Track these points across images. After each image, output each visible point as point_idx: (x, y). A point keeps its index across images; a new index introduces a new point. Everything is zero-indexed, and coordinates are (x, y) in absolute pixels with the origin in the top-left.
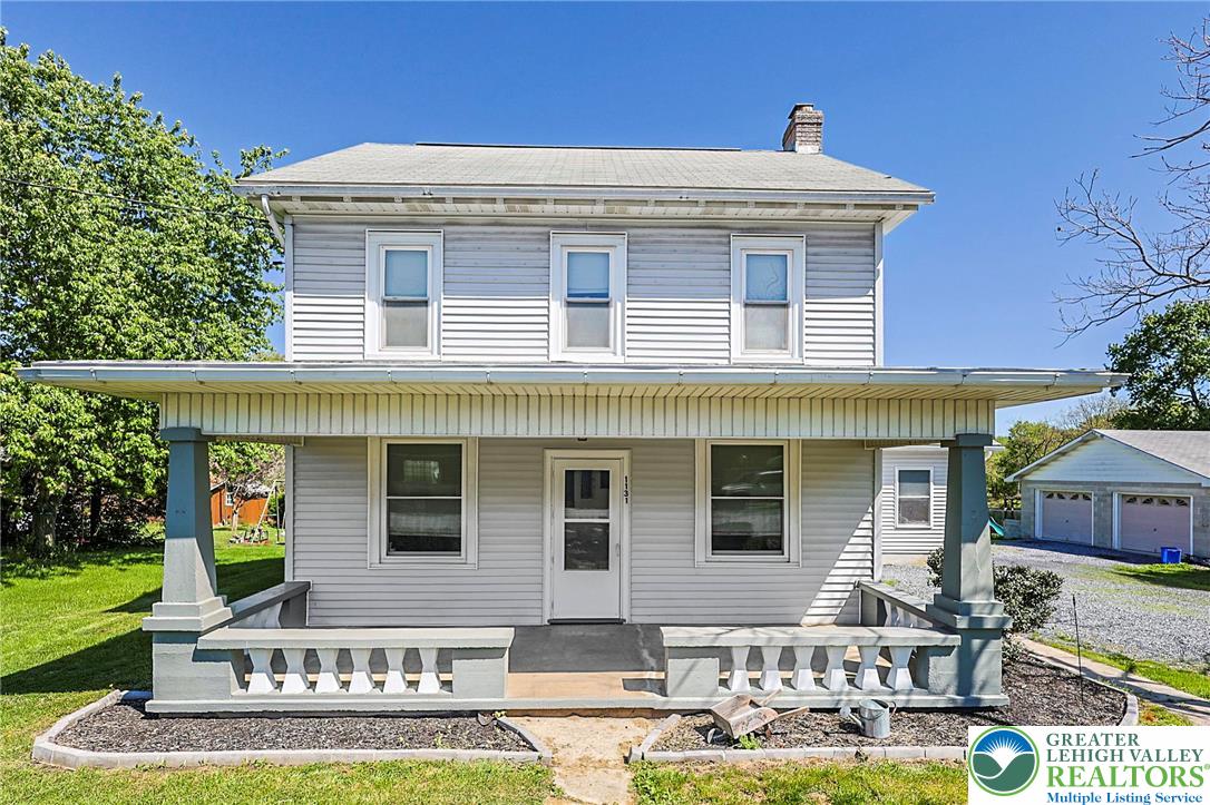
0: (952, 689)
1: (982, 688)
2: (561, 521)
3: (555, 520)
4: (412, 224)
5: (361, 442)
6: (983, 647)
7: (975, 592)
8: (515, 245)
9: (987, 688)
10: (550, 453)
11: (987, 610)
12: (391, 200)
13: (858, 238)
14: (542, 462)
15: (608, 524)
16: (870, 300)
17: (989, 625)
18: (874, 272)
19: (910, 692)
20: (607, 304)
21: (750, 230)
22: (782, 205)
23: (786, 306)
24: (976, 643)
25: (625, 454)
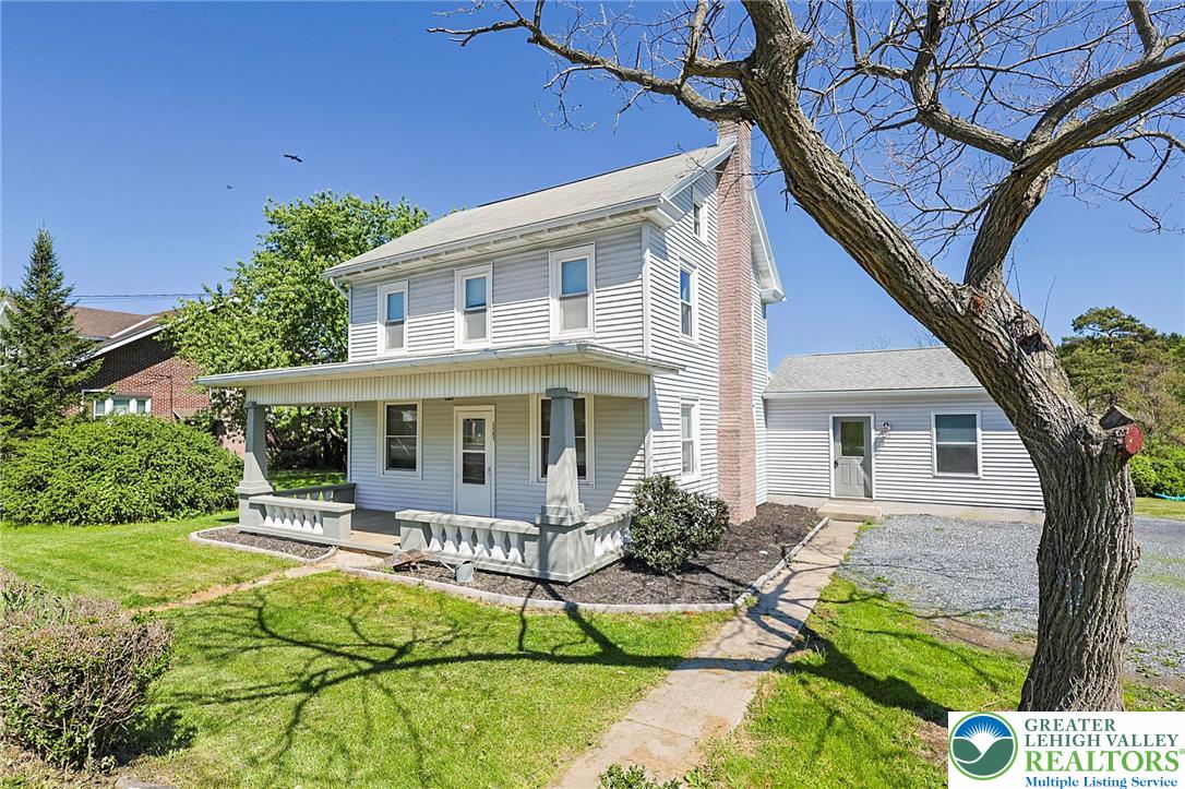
0: (536, 565)
1: (554, 566)
2: (461, 451)
3: (459, 451)
4: (396, 277)
5: (374, 404)
6: (554, 538)
7: (553, 499)
8: (438, 281)
9: (557, 567)
10: (456, 408)
11: (556, 512)
12: (377, 268)
13: (632, 236)
14: (452, 414)
15: (484, 454)
16: (639, 282)
17: (552, 523)
18: (642, 261)
19: (513, 564)
20: (485, 310)
21: (561, 245)
22: (566, 227)
23: (586, 295)
24: (550, 534)
25: (493, 407)
